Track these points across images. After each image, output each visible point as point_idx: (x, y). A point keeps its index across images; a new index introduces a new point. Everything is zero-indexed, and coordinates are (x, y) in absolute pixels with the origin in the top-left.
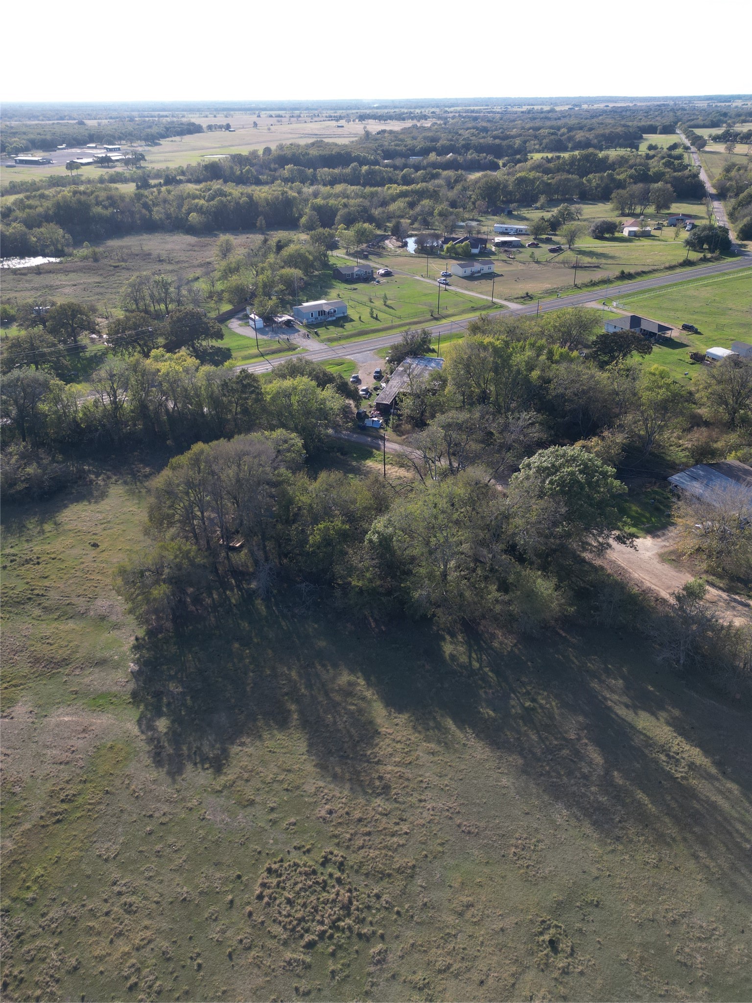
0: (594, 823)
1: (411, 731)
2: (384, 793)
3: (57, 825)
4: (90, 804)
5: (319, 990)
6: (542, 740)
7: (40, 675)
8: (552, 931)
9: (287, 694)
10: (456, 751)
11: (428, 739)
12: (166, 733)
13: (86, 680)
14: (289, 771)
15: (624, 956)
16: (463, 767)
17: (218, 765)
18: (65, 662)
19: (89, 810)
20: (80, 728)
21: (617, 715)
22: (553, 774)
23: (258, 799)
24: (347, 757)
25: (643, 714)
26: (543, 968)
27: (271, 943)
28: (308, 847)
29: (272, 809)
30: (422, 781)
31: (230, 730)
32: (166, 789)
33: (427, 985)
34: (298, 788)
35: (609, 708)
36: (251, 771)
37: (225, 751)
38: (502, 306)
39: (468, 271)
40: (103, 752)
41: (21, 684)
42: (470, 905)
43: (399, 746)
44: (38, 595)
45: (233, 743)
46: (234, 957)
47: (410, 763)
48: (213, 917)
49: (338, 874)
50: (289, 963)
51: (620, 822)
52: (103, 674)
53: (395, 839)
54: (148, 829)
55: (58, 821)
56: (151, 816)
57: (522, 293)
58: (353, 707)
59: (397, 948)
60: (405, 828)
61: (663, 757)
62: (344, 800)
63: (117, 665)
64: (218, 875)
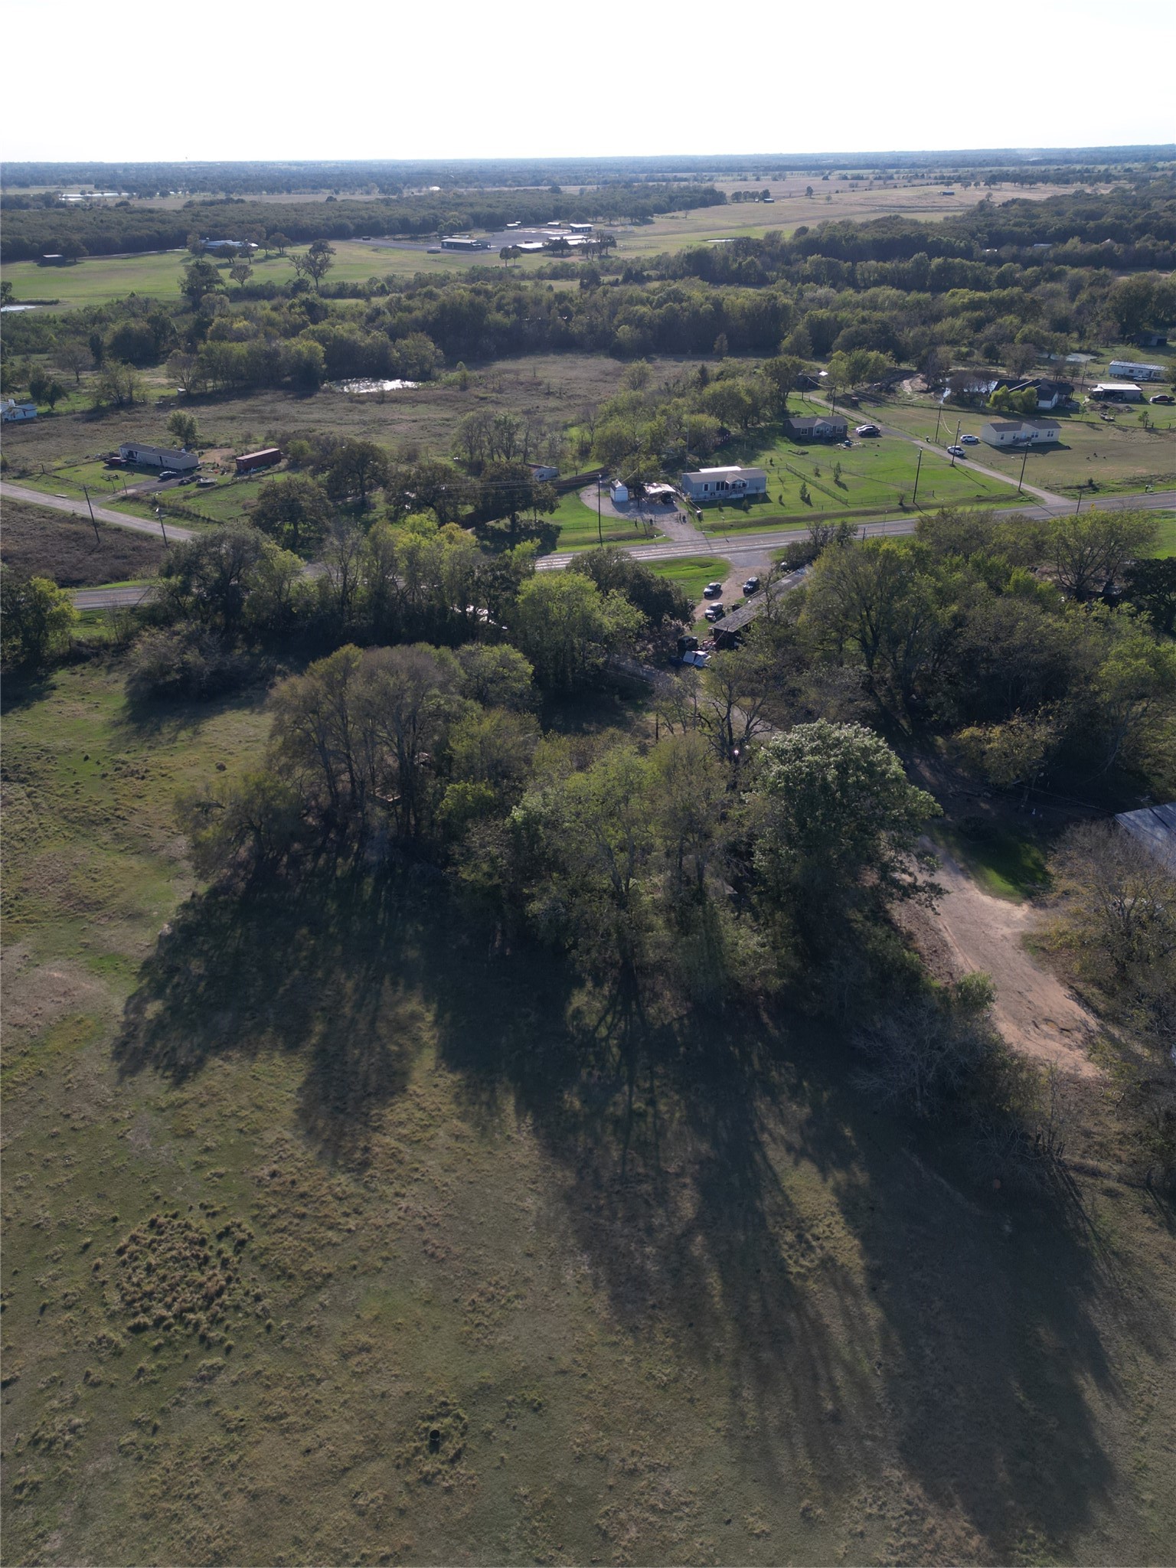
0: (615, 1298)
1: (449, 1098)
2: (358, 1170)
4: (14, 1082)
5: (112, 1386)
6: (624, 1160)
7: (61, 915)
8: (448, 1421)
9: (323, 1009)
10: (491, 1142)
11: (463, 1117)
12: (150, 1021)
13: (106, 933)
14: (259, 1108)
15: (523, 1490)
16: (486, 1167)
17: (181, 1075)
18: (98, 905)
20: (62, 990)
21: (765, 1157)
22: (606, 1213)
23: (199, 1133)
24: (342, 1111)
25: (807, 1167)
26: (405, 1463)
27: (96, 1311)
28: (217, 1209)
29: (207, 1150)
30: (417, 1170)
31: (225, 1036)
32: (104, 1090)
33: (240, 1429)
34: (256, 1132)
35: (759, 1145)
36: (214, 1095)
37: (201, 1062)
38: (1032, 499)
39: (1009, 436)
40: (67, 1024)
41: (36, 921)
42: (365, 1349)
43: (419, 1114)
44: (118, 817)
45: (216, 1055)
46: (47, 1311)
47: (419, 1141)
48: (55, 1258)
49: (229, 1253)
50: (100, 1341)
51: (653, 1307)
52: (129, 930)
53: (330, 1233)
54: (55, 1130)
56: (68, 1116)
57: (1083, 481)
58: (395, 1048)
59: (237, 1370)
60: (352, 1224)
61: (790, 1237)
62: (300, 1165)
63: (150, 923)
64: (93, 1210)
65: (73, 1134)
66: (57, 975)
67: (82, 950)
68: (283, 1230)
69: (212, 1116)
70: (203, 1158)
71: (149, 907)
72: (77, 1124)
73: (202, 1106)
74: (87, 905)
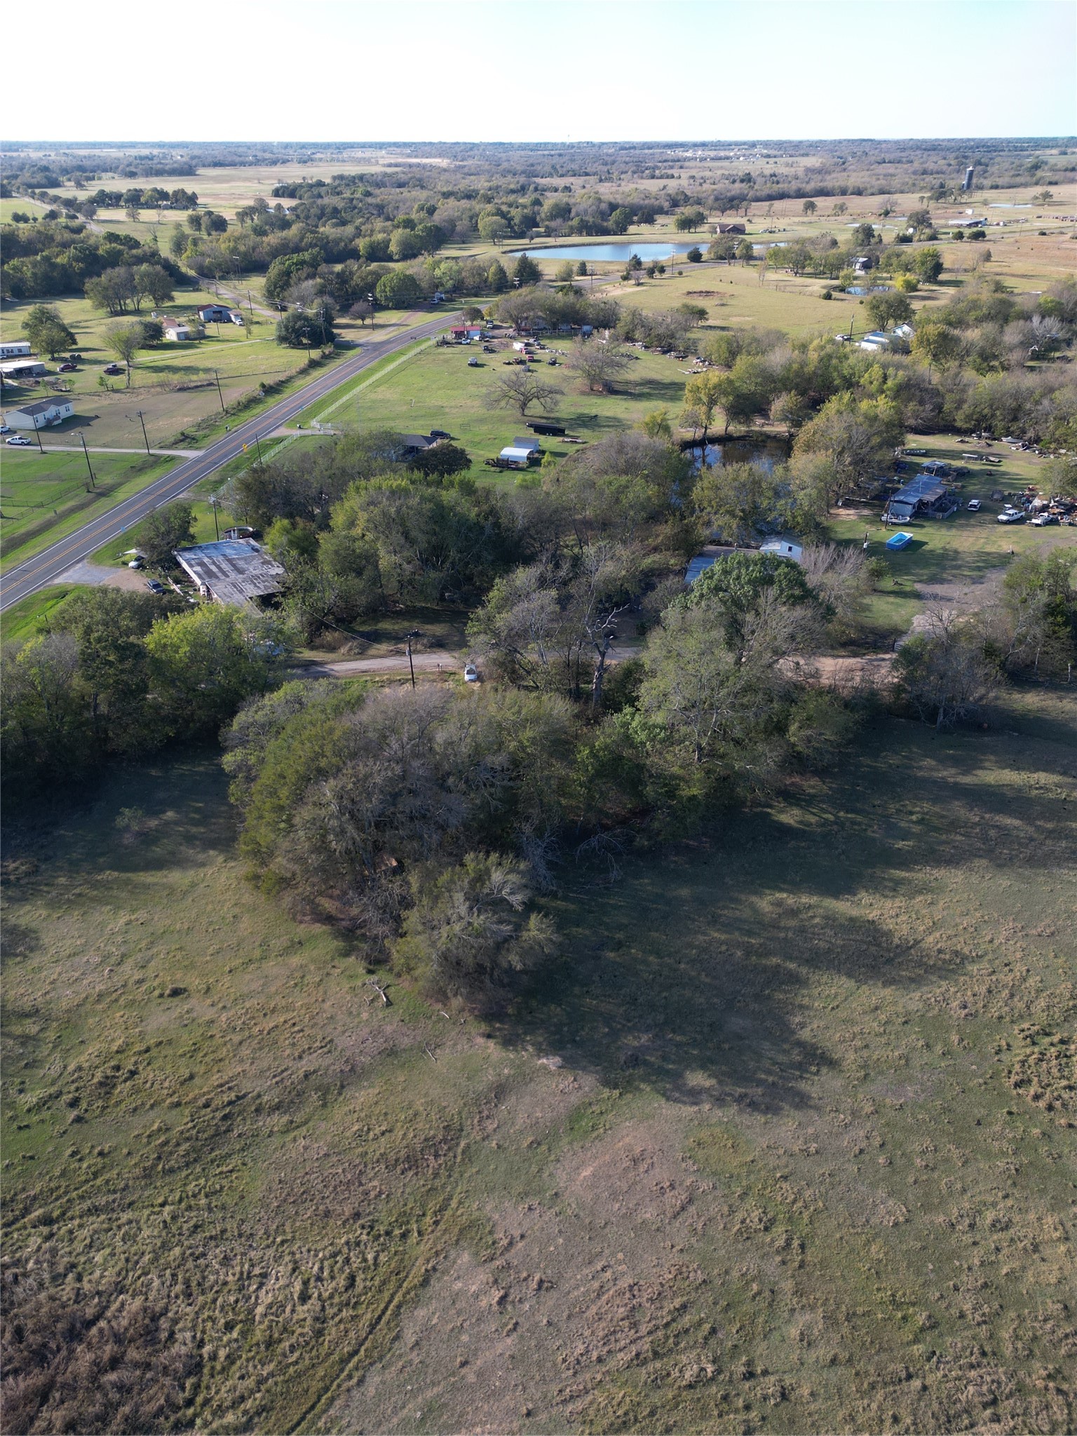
1: (889, 900)
2: (963, 959)
6: (967, 836)
9: (747, 955)
10: (940, 888)
11: (909, 897)
12: (720, 1082)
13: (519, 1122)
14: (877, 1008)
16: (965, 895)
17: (820, 1059)
19: (806, 1207)
20: (626, 1164)
21: (968, 784)
22: (1014, 853)
23: (903, 1051)
24: (892, 958)
25: (980, 773)
29: (927, 1046)
30: (965, 928)
31: (767, 1024)
34: (908, 1013)
35: (956, 783)
38: (171, 459)
40: (701, 1155)
43: (903, 918)
47: (934, 923)
53: (1031, 981)
54: (881, 1161)
56: (861, 1151)
57: (173, 434)
58: (817, 920)
60: (1020, 968)
61: (1038, 792)
62: (953, 989)
63: (524, 1077)
64: (997, 1128)
65: (889, 1147)
66: (587, 1172)
67: (544, 1147)
68: (1028, 1007)
69: (883, 1040)
70: (939, 1049)
71: (490, 1076)
72: (877, 1142)
73: (867, 1046)
74: (445, 1141)
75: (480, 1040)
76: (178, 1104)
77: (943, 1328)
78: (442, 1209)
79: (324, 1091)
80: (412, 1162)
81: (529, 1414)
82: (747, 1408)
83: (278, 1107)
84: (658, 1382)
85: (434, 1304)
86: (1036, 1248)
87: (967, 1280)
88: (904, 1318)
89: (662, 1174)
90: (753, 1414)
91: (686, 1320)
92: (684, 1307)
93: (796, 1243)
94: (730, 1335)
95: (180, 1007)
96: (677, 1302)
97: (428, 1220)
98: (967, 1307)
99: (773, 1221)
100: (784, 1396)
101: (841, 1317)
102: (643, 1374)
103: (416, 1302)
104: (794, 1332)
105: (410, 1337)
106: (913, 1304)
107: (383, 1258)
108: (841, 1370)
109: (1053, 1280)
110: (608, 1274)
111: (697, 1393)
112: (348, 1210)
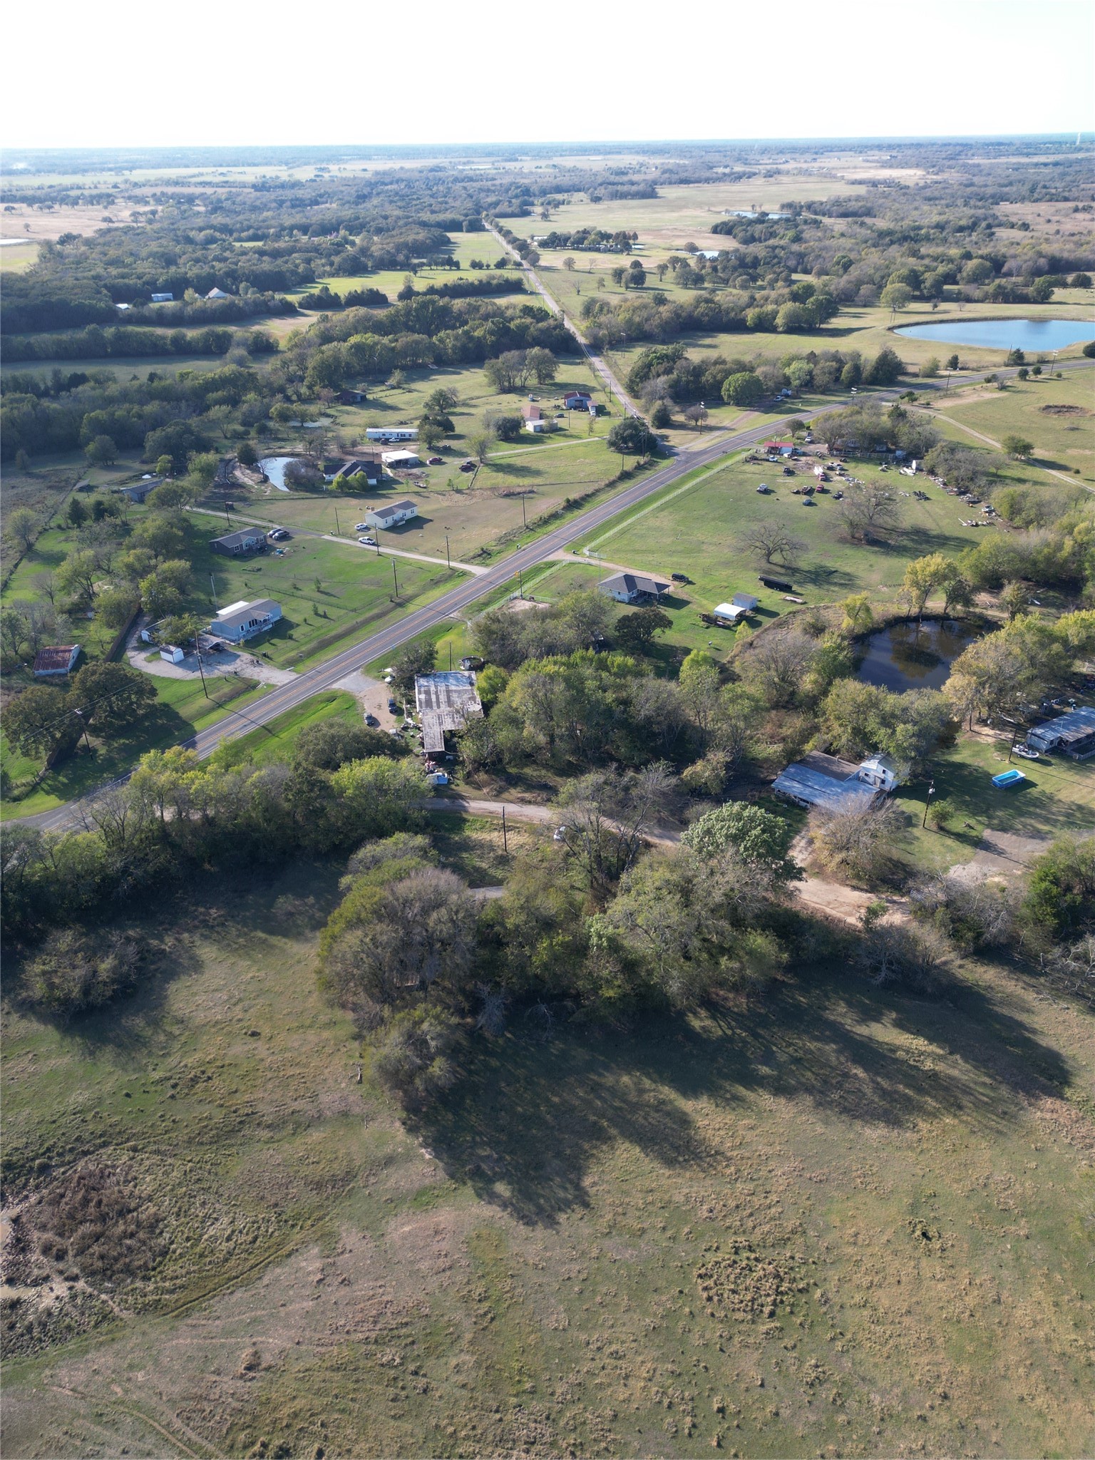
3: (494, 1323)
4: (506, 1292)
5: (801, 1340)
7: (336, 1198)
8: (919, 1226)
11: (740, 1117)
13: (389, 1184)
14: (651, 1191)
15: (970, 1222)
16: (782, 1130)
18: (350, 1175)
19: (511, 1298)
20: (431, 1232)
23: (645, 1225)
26: (929, 1253)
27: (743, 1327)
28: (715, 1245)
29: (664, 1228)
30: (760, 1155)
33: (866, 1301)
34: (670, 1202)
36: (621, 1205)
38: (464, 573)
39: (390, 520)
40: (474, 1243)
41: (325, 1215)
42: (856, 1235)
43: (722, 1133)
44: (247, 1115)
46: (725, 1349)
47: (741, 1143)
48: (687, 1330)
49: (753, 1256)
50: (767, 1333)
52: (402, 1172)
53: (773, 1210)
54: (576, 1289)
55: (493, 1319)
56: (569, 1278)
57: (473, 547)
59: (832, 1286)
60: (774, 1199)
62: (713, 1196)
63: (409, 1157)
64: (664, 1298)
65: (588, 1283)
66: (407, 1229)
67: (393, 1205)
68: (754, 1228)
69: (638, 1214)
70: (669, 1233)
71: (388, 1150)
72: (582, 1277)
73: (624, 1214)
74: (342, 1180)
75: (398, 1124)
76: (222, 1106)
77: (537, 1396)
78: (320, 1219)
79: (298, 1125)
80: (319, 1186)
81: (298, 1343)
82: (403, 1388)
83: (268, 1126)
84: (369, 1356)
85: (287, 1269)
86: (627, 1377)
87: (572, 1378)
88: (519, 1381)
89: (445, 1246)
90: (403, 1393)
91: (403, 1331)
92: (407, 1324)
93: (489, 1316)
94: (419, 1349)
95: (252, 1044)
96: (405, 1320)
97: (309, 1222)
98: (559, 1391)
99: (486, 1298)
100: (425, 1391)
101: (484, 1365)
102: (363, 1348)
103: (279, 1264)
104: (454, 1362)
105: (266, 1281)
106: (530, 1376)
107: (276, 1234)
108: (464, 1392)
109: (621, 1398)
110: (381, 1291)
111: (383, 1370)
112: (273, 1201)
